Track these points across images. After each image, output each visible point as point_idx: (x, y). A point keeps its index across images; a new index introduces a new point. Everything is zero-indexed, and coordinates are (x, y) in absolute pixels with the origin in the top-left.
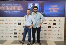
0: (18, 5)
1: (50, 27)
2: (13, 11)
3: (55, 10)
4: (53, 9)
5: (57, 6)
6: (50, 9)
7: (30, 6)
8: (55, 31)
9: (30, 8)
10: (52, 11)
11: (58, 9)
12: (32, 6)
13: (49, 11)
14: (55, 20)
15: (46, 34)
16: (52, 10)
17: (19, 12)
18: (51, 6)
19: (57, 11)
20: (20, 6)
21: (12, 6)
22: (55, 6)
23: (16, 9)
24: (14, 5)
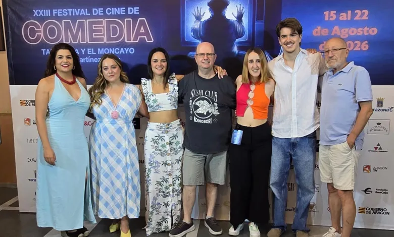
0: (121, 11)
2: (96, 47)
3: (353, 39)
5: (363, 14)
6: (318, 31)
11: (374, 31)
17: (132, 51)
18: (330, 15)
19: (365, 47)
20: (135, 17)
21: (92, 17)
22: (354, 15)
23: (109, 39)
24: (100, 11)
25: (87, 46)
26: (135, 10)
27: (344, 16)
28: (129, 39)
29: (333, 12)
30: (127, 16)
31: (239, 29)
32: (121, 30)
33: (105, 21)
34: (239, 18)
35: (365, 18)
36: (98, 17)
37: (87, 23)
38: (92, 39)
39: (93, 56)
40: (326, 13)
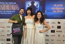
0: (12, 3)
1: (53, 31)
2: (6, 11)
3: (60, 10)
4: (56, 8)
5: (61, 5)
6: (53, 8)
7: (29, 5)
8: (59, 36)
9: (28, 7)
10: (55, 12)
11: (64, 9)
12: (30, 5)
13: (52, 11)
14: (59, 23)
15: (48, 40)
16: (56, 10)
17: (14, 12)
18: (55, 5)
19: (62, 11)
20: (15, 5)
21: (5, 4)
22: (60, 5)
23: (9, 9)
24: (7, 3)
25: (4, 10)
26: (15, 3)
27: (58, 6)
28: (14, 9)
29: (56, 5)
30: (13, 4)
31: (37, 7)
32: (12, 7)
33: (8, 5)
34: (37, 5)
35: (62, 6)
36: (7, 4)
37: (4, 5)
38: (5, 9)
39: (5, 12)
40: (54, 5)
